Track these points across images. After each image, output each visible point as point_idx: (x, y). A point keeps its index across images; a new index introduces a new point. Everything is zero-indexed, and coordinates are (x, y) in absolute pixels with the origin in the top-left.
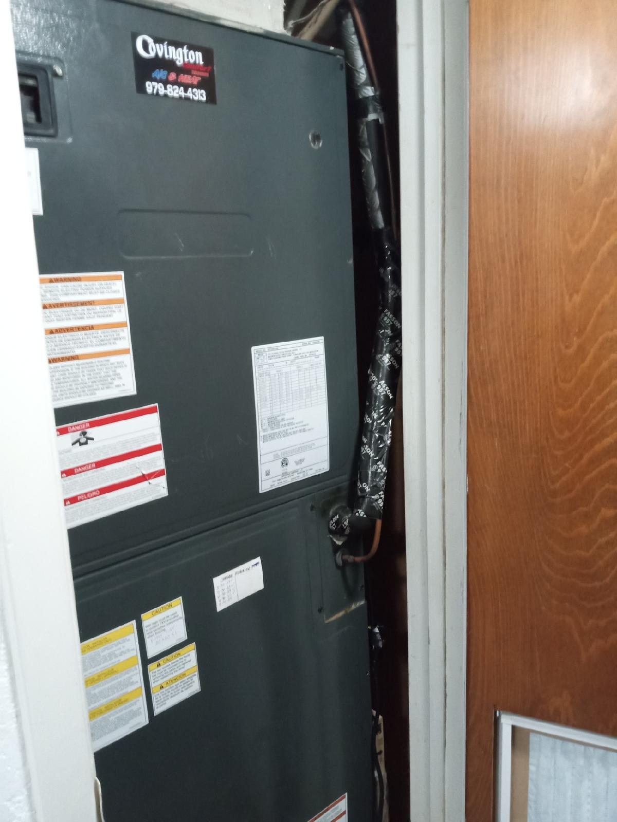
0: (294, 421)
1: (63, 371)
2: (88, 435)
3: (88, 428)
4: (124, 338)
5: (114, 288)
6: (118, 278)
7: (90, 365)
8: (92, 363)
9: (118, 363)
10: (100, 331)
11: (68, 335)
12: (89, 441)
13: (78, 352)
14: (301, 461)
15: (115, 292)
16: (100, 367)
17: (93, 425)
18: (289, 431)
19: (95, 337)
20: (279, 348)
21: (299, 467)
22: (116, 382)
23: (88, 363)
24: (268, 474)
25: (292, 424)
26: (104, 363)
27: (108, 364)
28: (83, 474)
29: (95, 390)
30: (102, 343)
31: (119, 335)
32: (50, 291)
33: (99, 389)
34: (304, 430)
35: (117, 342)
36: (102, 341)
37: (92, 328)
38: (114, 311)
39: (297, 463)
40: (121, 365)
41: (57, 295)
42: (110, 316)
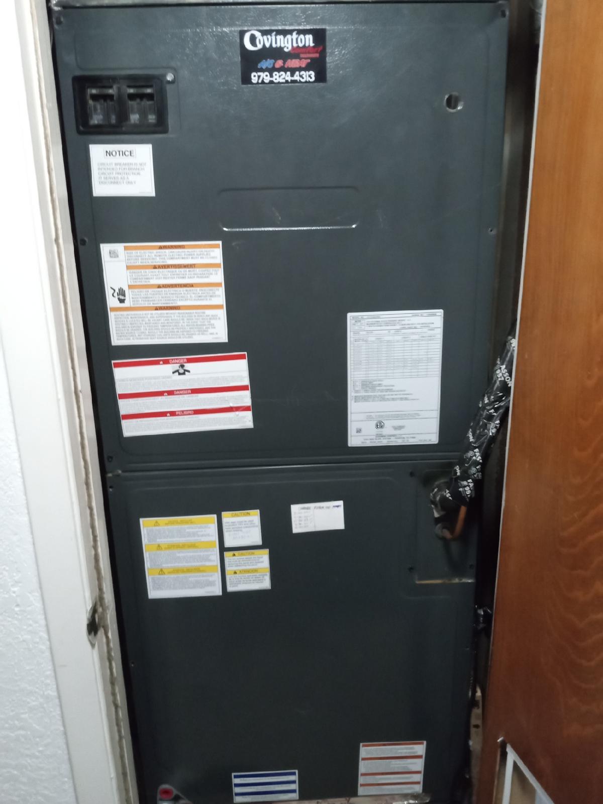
0: (394, 388)
1: (167, 317)
2: (186, 368)
3: (186, 363)
4: (219, 296)
5: (212, 254)
6: (217, 246)
7: (189, 315)
8: (191, 313)
9: (212, 316)
10: (198, 289)
11: (172, 290)
12: (186, 373)
13: (179, 303)
14: (401, 428)
15: (213, 258)
16: (197, 317)
17: (189, 361)
18: (387, 397)
19: (194, 293)
20: (381, 316)
21: (397, 432)
22: (211, 331)
23: (187, 313)
24: (359, 431)
25: (391, 390)
26: (201, 314)
27: (204, 316)
28: (181, 396)
29: (192, 334)
30: (200, 298)
31: (215, 293)
32: (159, 256)
33: (195, 334)
34: (406, 399)
35: (212, 298)
36: (200, 296)
37: (192, 285)
38: (212, 274)
39: (396, 428)
40: (215, 317)
41: (165, 258)
42: (208, 277)
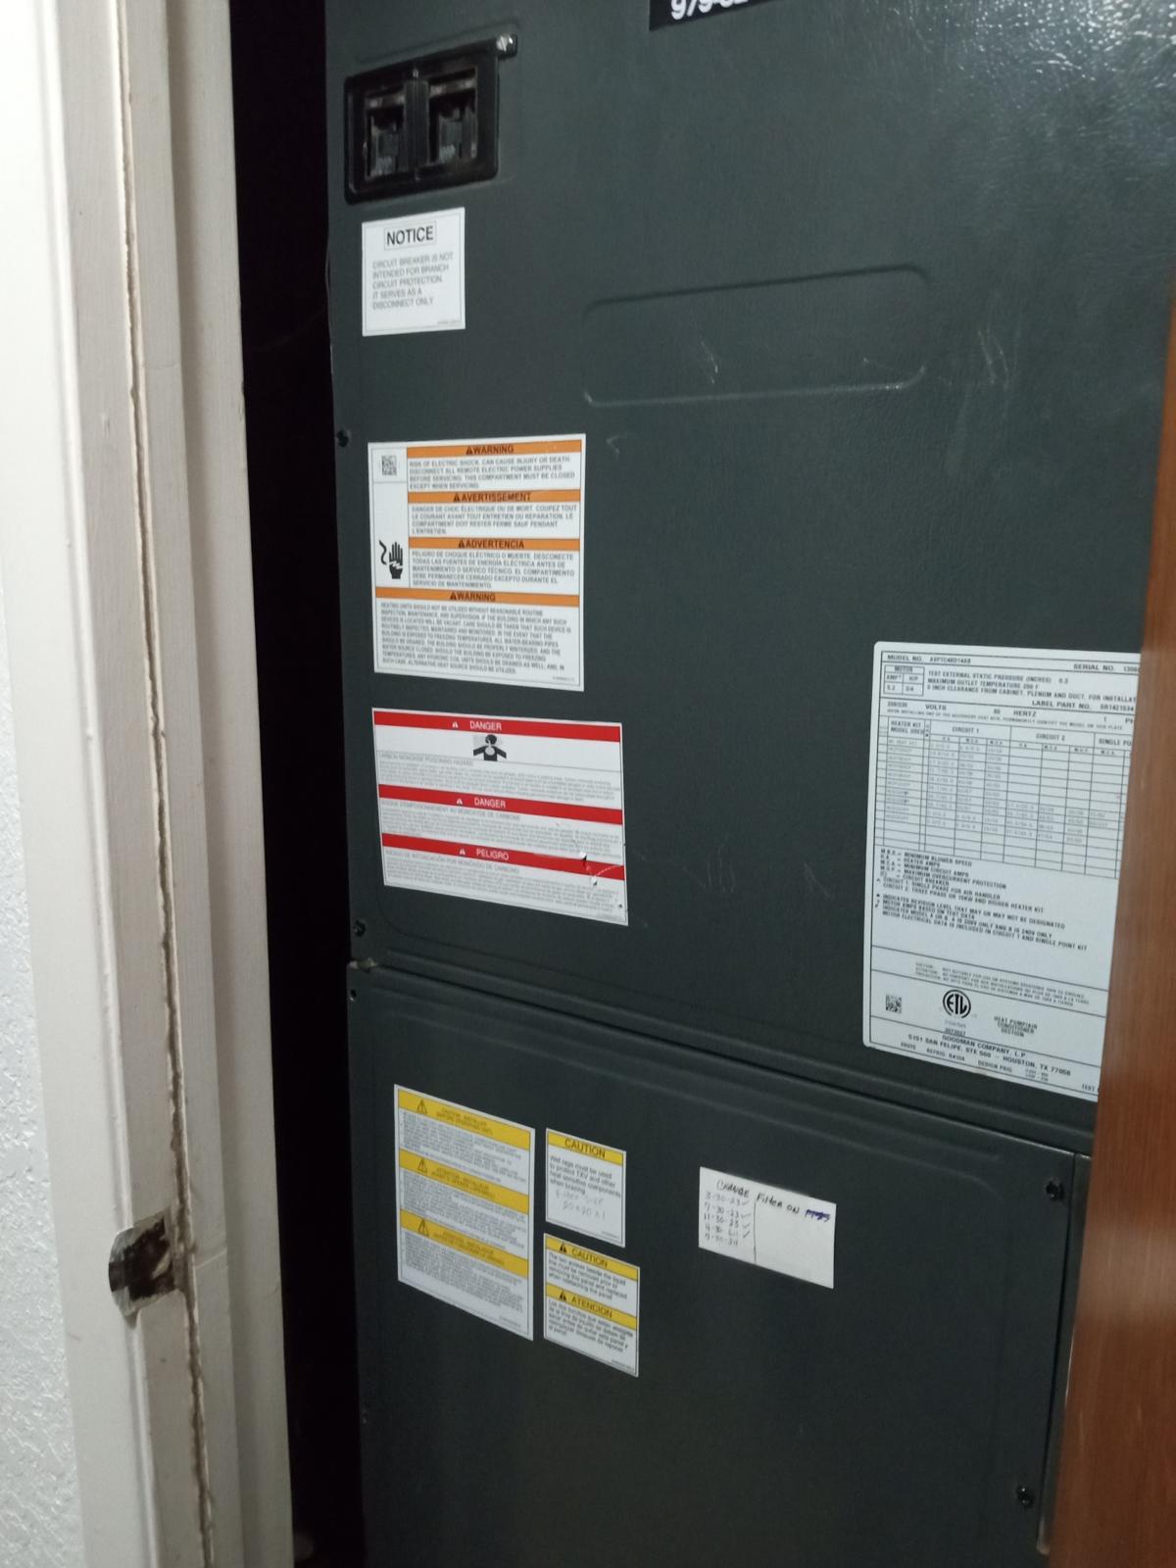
0: (1004, 895)
1: (471, 617)
2: (498, 745)
4: (572, 573)
5: (566, 467)
6: (573, 447)
7: (511, 615)
8: (514, 612)
9: (555, 622)
10: (532, 553)
11: (483, 553)
12: (499, 757)
13: (496, 587)
14: (1023, 1028)
15: (568, 475)
16: (525, 624)
17: (509, 729)
18: (979, 918)
19: (523, 564)
21: (1010, 1040)
22: (551, 659)
23: (507, 611)
24: (894, 1006)
25: (995, 900)
26: (533, 616)
27: (539, 621)
28: (487, 811)
29: (515, 664)
30: (534, 576)
31: (563, 565)
32: (467, 470)
33: (521, 664)
34: (1043, 939)
35: (558, 578)
36: (534, 572)
37: (520, 544)
38: (560, 516)
39: (1005, 1026)
40: (561, 626)
41: (475, 477)
42: (552, 524)
